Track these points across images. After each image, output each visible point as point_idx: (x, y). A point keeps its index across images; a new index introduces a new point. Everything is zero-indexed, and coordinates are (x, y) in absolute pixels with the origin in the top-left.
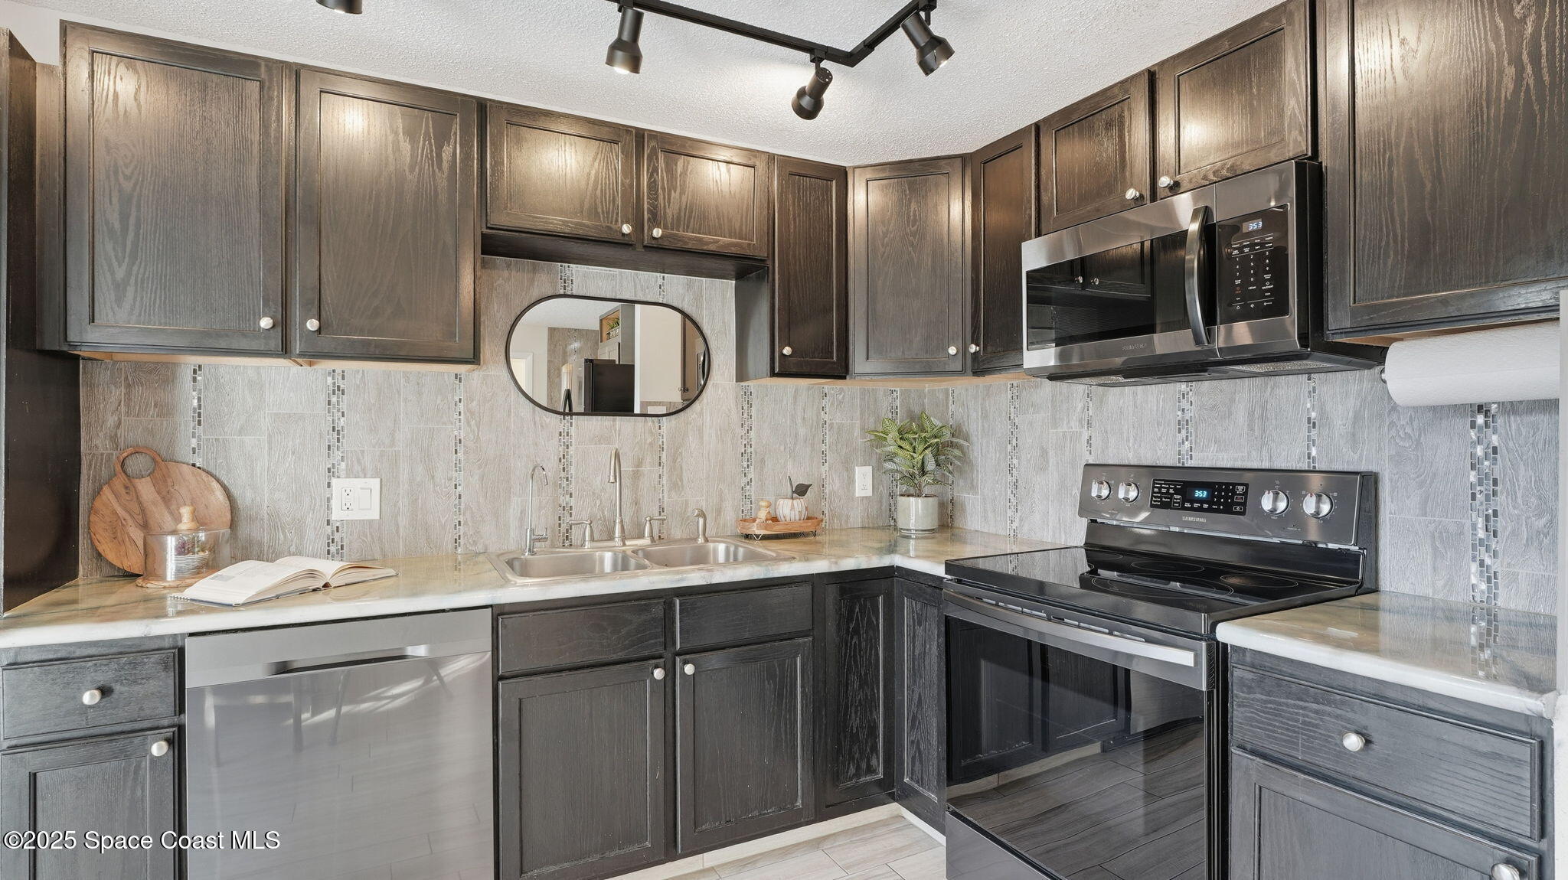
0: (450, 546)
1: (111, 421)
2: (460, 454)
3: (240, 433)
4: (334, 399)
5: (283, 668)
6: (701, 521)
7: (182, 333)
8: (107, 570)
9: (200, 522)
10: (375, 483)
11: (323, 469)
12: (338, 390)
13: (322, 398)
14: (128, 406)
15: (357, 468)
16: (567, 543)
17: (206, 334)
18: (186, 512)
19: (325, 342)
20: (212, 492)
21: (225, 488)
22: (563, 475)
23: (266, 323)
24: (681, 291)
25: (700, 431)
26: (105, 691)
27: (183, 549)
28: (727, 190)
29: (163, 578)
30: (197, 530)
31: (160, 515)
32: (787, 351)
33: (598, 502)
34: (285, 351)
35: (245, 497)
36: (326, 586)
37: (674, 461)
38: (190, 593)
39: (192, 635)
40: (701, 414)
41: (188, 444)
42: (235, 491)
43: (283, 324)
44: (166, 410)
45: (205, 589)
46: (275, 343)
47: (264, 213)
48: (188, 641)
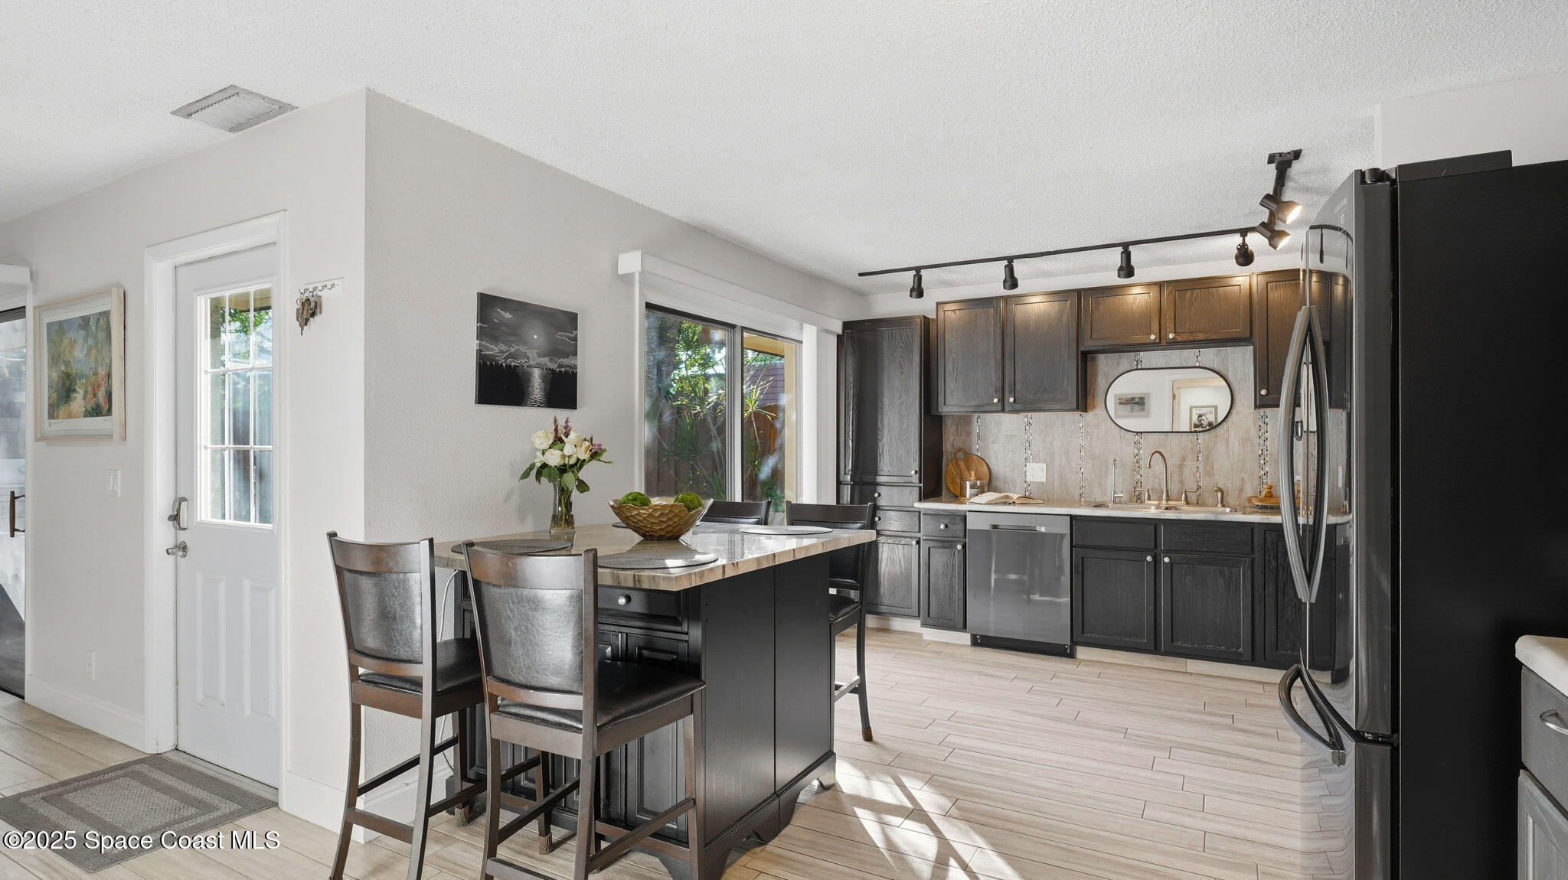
0: (1078, 497)
1: (952, 438)
2: (1083, 453)
3: (993, 443)
4: (1027, 428)
5: (995, 527)
6: (1219, 494)
7: (970, 406)
8: (952, 495)
9: (978, 478)
10: (1044, 466)
11: (1023, 460)
12: (1029, 424)
13: (1023, 427)
14: (957, 433)
15: (1037, 458)
16: (1139, 501)
17: (976, 406)
18: (973, 473)
19: (1018, 406)
20: (982, 465)
21: (988, 466)
22: (1137, 465)
23: (996, 400)
24: (1212, 357)
25: (1227, 440)
26: (946, 526)
27: (972, 487)
28: (1238, 295)
29: (965, 497)
30: (977, 480)
31: (966, 474)
32: (1263, 392)
33: (1157, 480)
34: (1003, 410)
35: (994, 469)
36: (1014, 502)
37: (1208, 458)
38: (971, 500)
39: (969, 511)
40: (1228, 430)
41: (976, 448)
42: (992, 467)
43: (1002, 400)
44: (969, 434)
45: (976, 499)
46: (1000, 408)
47: (996, 359)
48: (968, 513)
